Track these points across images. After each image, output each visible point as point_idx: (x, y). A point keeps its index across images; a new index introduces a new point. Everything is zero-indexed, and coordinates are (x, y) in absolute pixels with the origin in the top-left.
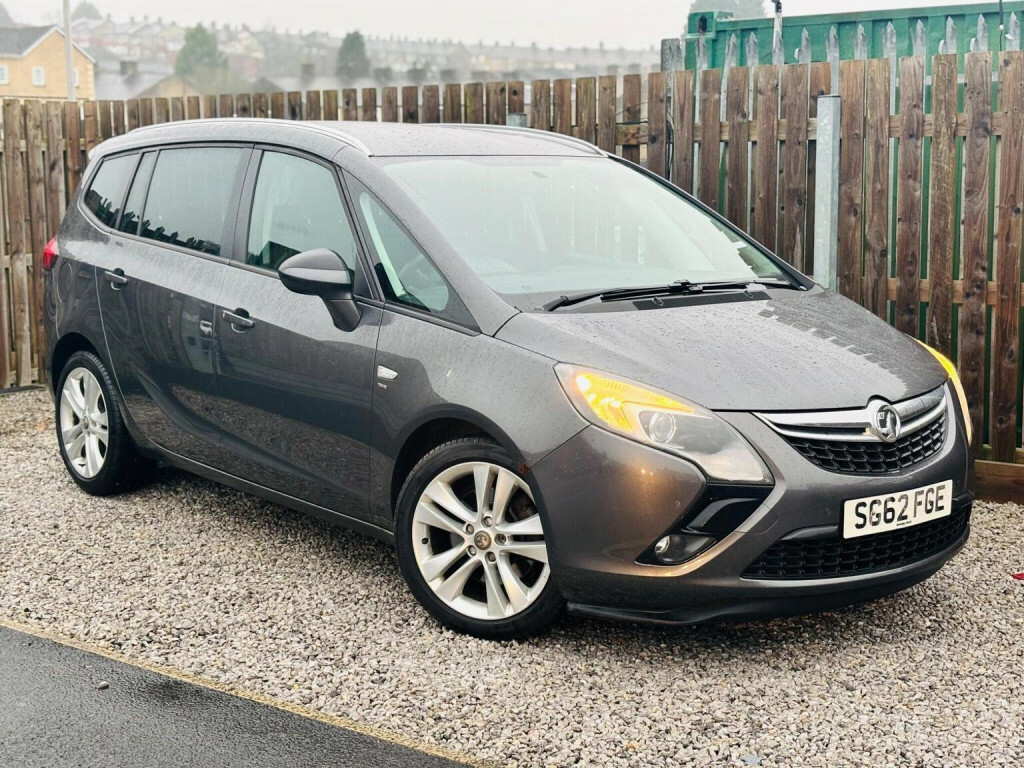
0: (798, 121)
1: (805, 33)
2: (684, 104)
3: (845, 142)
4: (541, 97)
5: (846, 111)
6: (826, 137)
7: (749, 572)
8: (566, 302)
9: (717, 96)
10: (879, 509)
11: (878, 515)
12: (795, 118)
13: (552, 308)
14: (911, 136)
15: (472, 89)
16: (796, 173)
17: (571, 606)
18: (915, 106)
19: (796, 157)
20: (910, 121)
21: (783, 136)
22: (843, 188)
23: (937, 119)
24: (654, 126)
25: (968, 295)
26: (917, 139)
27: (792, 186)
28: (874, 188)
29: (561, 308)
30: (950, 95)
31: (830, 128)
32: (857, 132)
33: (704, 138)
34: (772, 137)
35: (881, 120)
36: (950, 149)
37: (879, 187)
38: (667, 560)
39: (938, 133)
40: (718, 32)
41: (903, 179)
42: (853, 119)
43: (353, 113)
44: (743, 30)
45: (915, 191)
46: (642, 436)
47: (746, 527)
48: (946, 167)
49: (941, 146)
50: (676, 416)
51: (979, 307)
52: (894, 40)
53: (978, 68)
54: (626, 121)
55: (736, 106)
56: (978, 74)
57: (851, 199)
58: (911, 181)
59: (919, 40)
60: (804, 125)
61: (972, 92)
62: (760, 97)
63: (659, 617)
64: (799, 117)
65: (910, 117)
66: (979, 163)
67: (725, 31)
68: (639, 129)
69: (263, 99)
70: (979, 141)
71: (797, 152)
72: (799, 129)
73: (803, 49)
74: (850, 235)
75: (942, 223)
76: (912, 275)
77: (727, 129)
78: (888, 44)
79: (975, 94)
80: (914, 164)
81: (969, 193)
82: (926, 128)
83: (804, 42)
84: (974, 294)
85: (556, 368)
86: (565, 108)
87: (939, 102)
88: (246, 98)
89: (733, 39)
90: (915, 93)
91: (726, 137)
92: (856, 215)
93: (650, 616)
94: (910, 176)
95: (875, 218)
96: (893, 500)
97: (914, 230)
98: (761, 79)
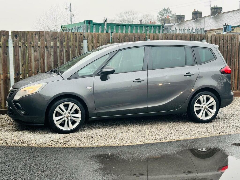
1: (115, 27)
2: (122, 39)
4: (90, 36)
40: (93, 24)
62: (136, 39)
67: (95, 25)
83: (115, 28)
98: (136, 35)
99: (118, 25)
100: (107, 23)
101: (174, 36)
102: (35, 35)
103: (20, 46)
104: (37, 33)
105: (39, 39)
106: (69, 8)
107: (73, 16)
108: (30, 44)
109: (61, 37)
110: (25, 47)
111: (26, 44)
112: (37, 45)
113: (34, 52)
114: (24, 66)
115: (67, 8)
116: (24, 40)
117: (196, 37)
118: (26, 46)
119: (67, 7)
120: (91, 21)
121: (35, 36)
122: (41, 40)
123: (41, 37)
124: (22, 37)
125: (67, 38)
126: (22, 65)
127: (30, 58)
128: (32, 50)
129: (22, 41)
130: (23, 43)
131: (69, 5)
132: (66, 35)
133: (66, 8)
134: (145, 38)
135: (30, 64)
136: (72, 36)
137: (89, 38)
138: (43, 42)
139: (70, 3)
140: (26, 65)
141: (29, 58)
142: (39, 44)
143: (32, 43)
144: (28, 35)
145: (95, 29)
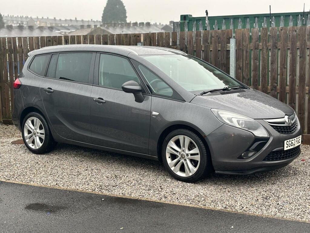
0: (224, 45)
1: (216, 21)
2: (191, 40)
3: (237, 50)
4: (147, 38)
5: (237, 42)
6: (233, 49)
7: (264, 160)
8: (205, 93)
9: (200, 38)
10: (290, 143)
11: (290, 144)
12: (223, 44)
13: (202, 94)
14: (256, 49)
15: (125, 36)
16: (223, 59)
17: (216, 172)
18: (257, 41)
19: (224, 54)
20: (255, 45)
21: (219, 49)
22: (237, 62)
23: (263, 44)
24: (182, 46)
25: (272, 90)
26: (258, 50)
27: (222, 62)
28: (246, 63)
29: (204, 95)
30: (266, 38)
31: (234, 47)
32: (241, 48)
33: (197, 49)
34: (217, 49)
35: (247, 44)
36: (267, 53)
37: (247, 62)
38: (244, 158)
39: (263, 48)
40: (189, 20)
41: (253, 60)
42: (240, 44)
43: (86, 42)
44: (196, 20)
45: (257, 63)
46: (238, 126)
47: (264, 148)
48: (265, 57)
49: (264, 51)
50: (245, 121)
51: (275, 93)
52: (241, 23)
53: (274, 31)
54: (173, 45)
55: (206, 41)
56: (274, 33)
57: (239, 65)
58: (256, 61)
59: (248, 23)
60: (226, 46)
61: (272, 38)
62: (213, 39)
63: (241, 173)
64: (224, 44)
65: (255, 44)
66: (274, 56)
67: (191, 20)
68: (177, 47)
69: (56, 38)
70: (274, 50)
71: (224, 53)
72: (224, 47)
73: (216, 25)
74: (239, 75)
75: (265, 71)
76: (256, 85)
77: (204, 47)
78: (239, 24)
79: (273, 38)
80: (257, 56)
81: (272, 63)
82: (260, 47)
83: (216, 23)
84: (273, 89)
85: (211, 110)
86: (154, 41)
87: (263, 40)
88: (50, 37)
89: (195, 22)
90: (257, 38)
91: (203, 49)
92: (241, 69)
93: (238, 173)
94: (256, 59)
95: (246, 70)
96: (293, 140)
97: (257, 73)
98: (213, 34)
100: (209, 17)
101: (283, 31)
121: (85, 41)
125: (119, 41)
132: (118, 38)
137: (146, 40)
145: (187, 26)
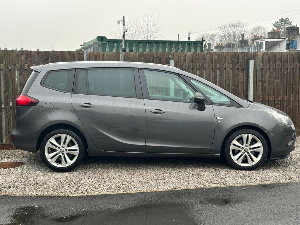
98: (155, 55)
99: (140, 42)
102: (21, 55)
103: (2, 68)
104: (23, 52)
105: (26, 59)
106: (122, 22)
107: (126, 31)
108: (14, 66)
109: (54, 57)
110: (8, 70)
111: (10, 66)
112: (22, 67)
113: (20, 75)
114: (7, 93)
115: (120, 22)
116: (7, 61)
117: (240, 56)
118: (10, 68)
119: (119, 20)
120: (105, 37)
121: (21, 57)
122: (28, 61)
123: (29, 57)
124: (5, 57)
125: (62, 58)
126: (5, 92)
127: (15, 83)
128: (17, 73)
129: (5, 62)
130: (5, 65)
131: (122, 18)
133: (118, 22)
134: (167, 58)
135: (14, 90)
136: (69, 56)
138: (31, 63)
139: (123, 16)
140: (9, 92)
141: (12, 83)
142: (25, 66)
143: (17, 65)
144: (12, 55)
145: (108, 47)
